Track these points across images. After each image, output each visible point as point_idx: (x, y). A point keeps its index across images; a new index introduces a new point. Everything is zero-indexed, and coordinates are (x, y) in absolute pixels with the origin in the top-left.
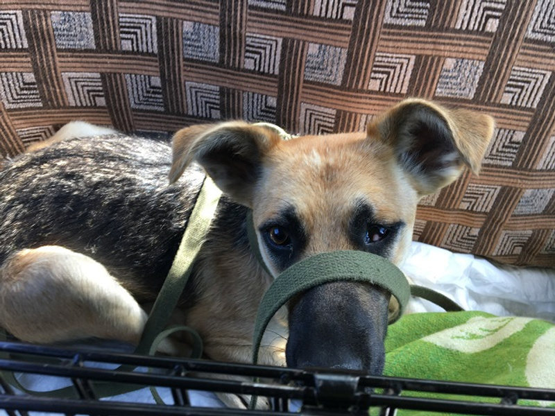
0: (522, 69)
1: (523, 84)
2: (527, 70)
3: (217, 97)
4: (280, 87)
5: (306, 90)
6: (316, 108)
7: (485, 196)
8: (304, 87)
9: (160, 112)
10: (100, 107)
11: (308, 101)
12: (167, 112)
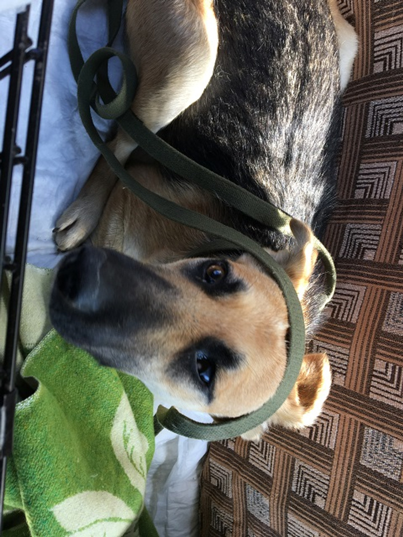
0: (389, 517)
1: (373, 515)
2: (388, 521)
3: (378, 196)
4: (384, 265)
5: (379, 292)
6: (359, 303)
7: (263, 461)
8: (383, 290)
9: (364, 133)
10: (372, 66)
11: (367, 294)
12: (364, 140)
